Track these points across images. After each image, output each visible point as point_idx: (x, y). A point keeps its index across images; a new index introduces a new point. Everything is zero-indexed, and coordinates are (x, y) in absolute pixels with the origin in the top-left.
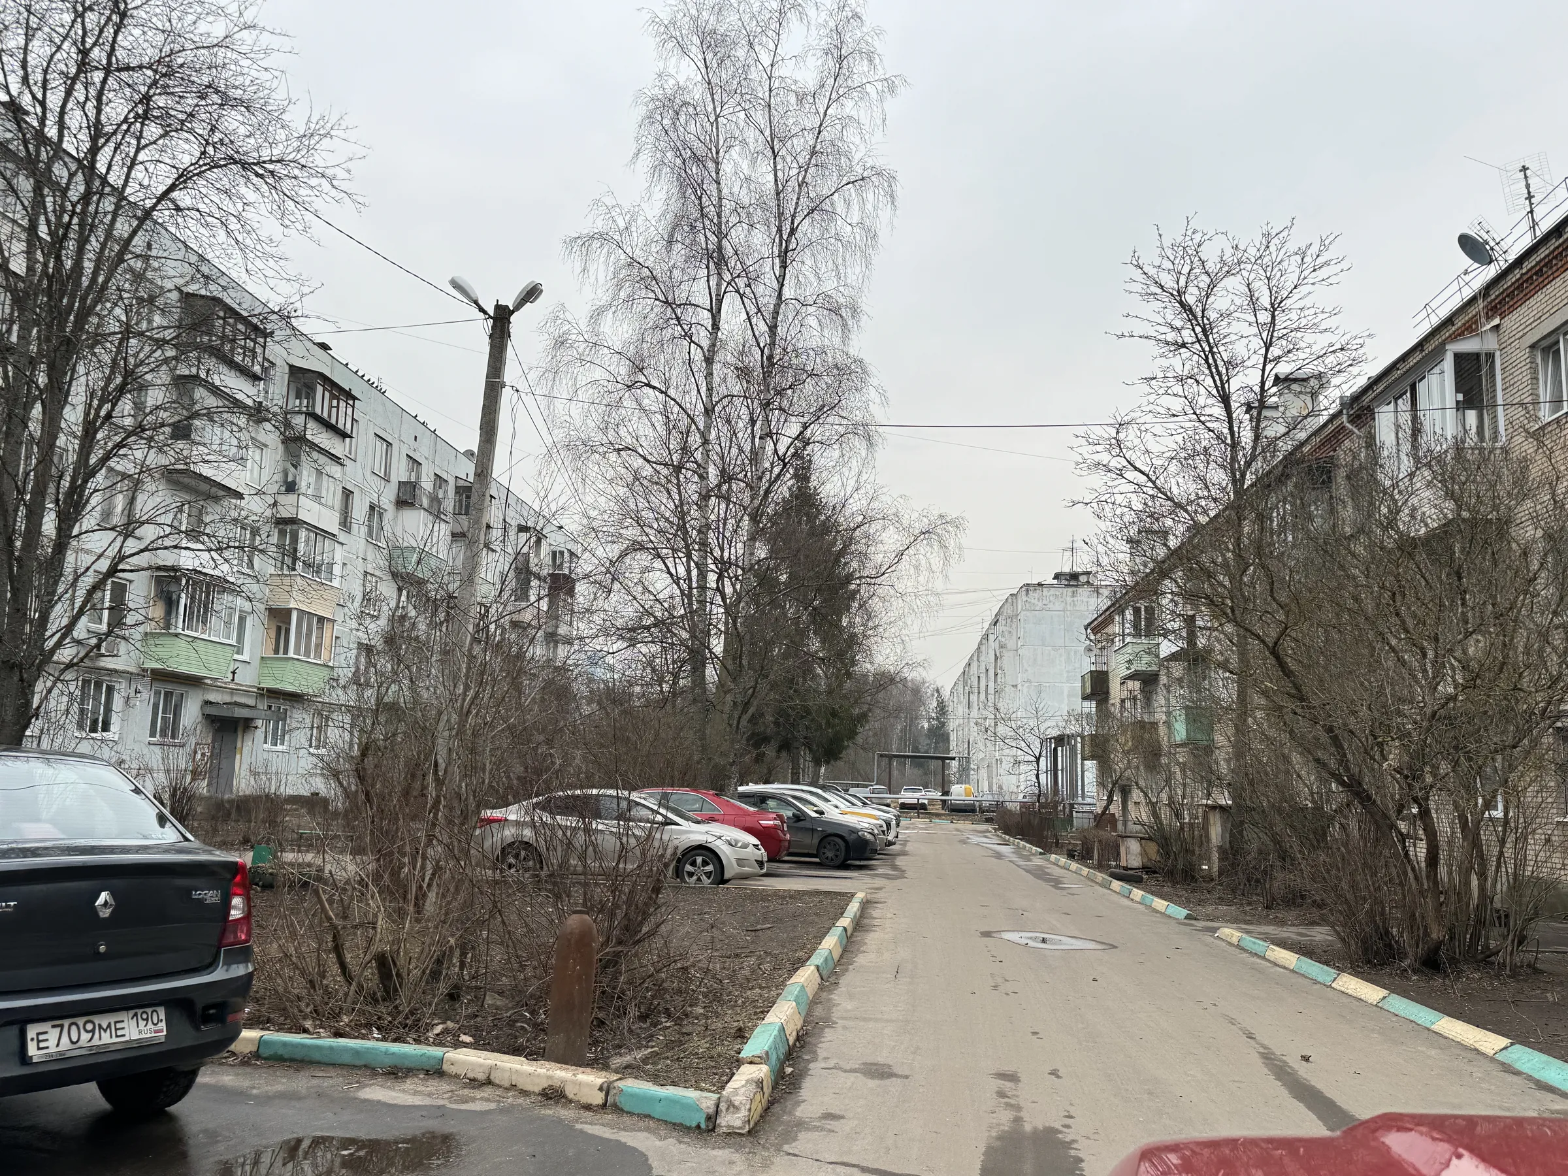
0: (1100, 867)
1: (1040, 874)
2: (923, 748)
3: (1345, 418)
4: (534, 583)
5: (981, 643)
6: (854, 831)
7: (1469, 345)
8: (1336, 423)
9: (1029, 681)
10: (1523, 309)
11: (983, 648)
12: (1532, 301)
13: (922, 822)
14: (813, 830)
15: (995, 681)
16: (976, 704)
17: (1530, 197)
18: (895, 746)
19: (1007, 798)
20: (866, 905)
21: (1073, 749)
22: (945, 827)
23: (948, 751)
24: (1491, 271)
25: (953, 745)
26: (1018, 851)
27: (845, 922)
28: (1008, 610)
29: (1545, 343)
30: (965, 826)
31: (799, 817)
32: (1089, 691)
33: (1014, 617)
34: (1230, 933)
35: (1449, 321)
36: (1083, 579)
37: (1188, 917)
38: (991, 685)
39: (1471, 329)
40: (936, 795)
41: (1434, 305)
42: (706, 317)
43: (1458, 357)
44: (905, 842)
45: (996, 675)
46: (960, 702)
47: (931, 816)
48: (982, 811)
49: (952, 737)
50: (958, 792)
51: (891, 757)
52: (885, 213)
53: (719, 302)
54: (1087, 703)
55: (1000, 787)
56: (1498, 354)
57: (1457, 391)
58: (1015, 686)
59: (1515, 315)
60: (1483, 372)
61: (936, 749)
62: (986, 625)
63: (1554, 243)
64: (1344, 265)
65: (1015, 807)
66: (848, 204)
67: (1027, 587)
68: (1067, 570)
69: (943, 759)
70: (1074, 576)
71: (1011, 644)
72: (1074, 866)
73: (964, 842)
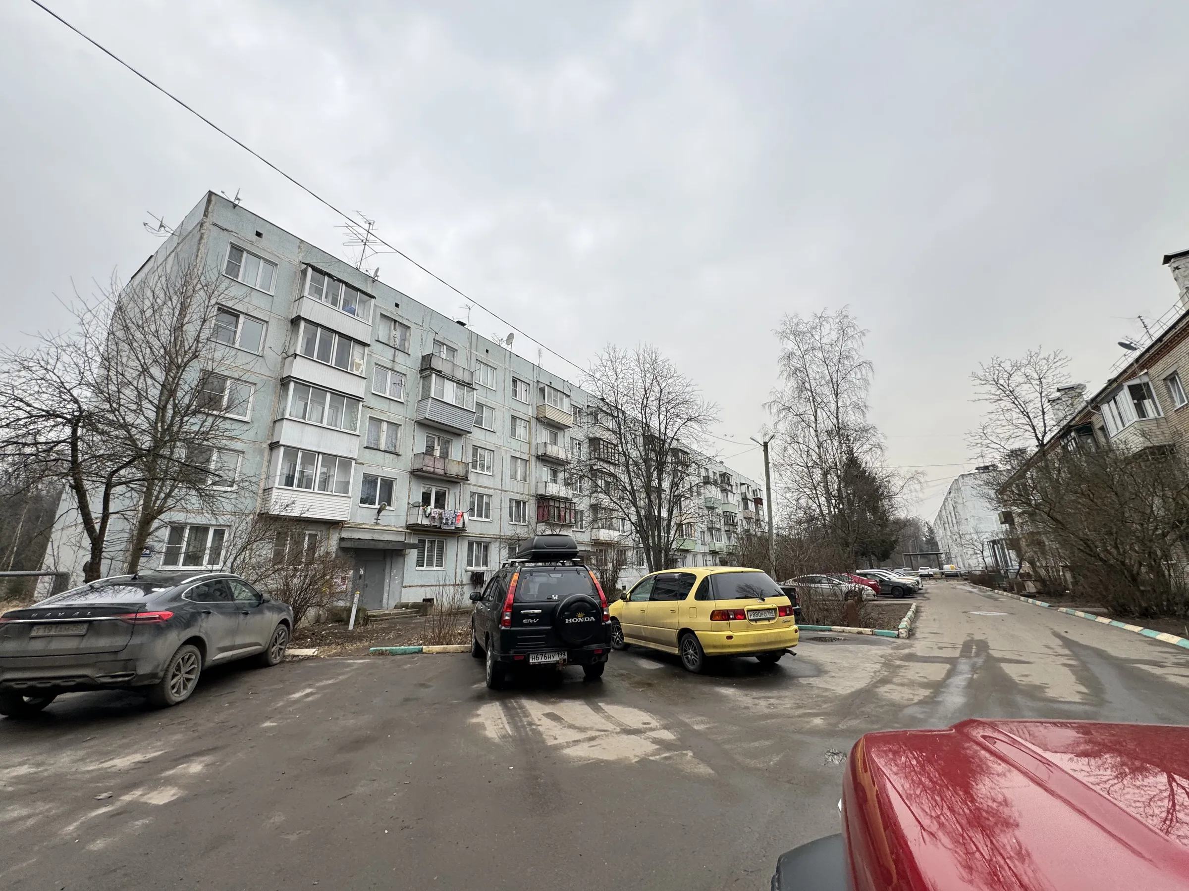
0: (1018, 594)
1: (990, 597)
2: (925, 550)
3: (1089, 408)
4: (749, 502)
5: (944, 502)
6: (904, 585)
7: (1135, 381)
8: (1086, 411)
9: (973, 516)
10: (1156, 366)
11: (946, 504)
12: (1158, 364)
13: (932, 582)
14: (889, 585)
15: (956, 518)
16: (948, 528)
17: (1145, 327)
18: (910, 549)
19: (973, 569)
20: (917, 607)
21: (1002, 545)
22: (943, 583)
23: (939, 550)
24: (1137, 354)
25: (940, 547)
26: (980, 590)
27: (910, 613)
28: (955, 487)
29: (1169, 378)
30: (954, 583)
31: (882, 581)
32: (1003, 520)
33: (959, 489)
34: (1064, 609)
35: (1125, 371)
36: (991, 468)
37: (1049, 606)
38: (954, 520)
39: (1133, 375)
40: (937, 570)
41: (1117, 364)
42: (813, 418)
43: (1129, 387)
44: (926, 589)
45: (955, 515)
46: (940, 528)
47: (936, 579)
48: (962, 575)
49: (939, 544)
50: (947, 568)
51: (910, 555)
52: (870, 374)
53: (816, 412)
54: (1003, 525)
55: (969, 565)
56: (1150, 383)
57: (1133, 399)
58: (967, 519)
59: (1153, 368)
60: (1145, 390)
61: (932, 549)
62: (946, 494)
63: (1160, 344)
64: (1069, 358)
65: (978, 573)
66: (856, 374)
67: (963, 476)
68: (982, 465)
69: (937, 554)
70: (986, 468)
71: (960, 501)
72: (1005, 593)
73: (954, 588)
